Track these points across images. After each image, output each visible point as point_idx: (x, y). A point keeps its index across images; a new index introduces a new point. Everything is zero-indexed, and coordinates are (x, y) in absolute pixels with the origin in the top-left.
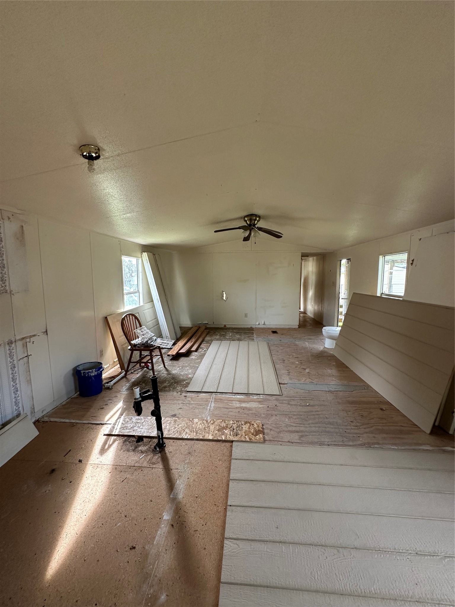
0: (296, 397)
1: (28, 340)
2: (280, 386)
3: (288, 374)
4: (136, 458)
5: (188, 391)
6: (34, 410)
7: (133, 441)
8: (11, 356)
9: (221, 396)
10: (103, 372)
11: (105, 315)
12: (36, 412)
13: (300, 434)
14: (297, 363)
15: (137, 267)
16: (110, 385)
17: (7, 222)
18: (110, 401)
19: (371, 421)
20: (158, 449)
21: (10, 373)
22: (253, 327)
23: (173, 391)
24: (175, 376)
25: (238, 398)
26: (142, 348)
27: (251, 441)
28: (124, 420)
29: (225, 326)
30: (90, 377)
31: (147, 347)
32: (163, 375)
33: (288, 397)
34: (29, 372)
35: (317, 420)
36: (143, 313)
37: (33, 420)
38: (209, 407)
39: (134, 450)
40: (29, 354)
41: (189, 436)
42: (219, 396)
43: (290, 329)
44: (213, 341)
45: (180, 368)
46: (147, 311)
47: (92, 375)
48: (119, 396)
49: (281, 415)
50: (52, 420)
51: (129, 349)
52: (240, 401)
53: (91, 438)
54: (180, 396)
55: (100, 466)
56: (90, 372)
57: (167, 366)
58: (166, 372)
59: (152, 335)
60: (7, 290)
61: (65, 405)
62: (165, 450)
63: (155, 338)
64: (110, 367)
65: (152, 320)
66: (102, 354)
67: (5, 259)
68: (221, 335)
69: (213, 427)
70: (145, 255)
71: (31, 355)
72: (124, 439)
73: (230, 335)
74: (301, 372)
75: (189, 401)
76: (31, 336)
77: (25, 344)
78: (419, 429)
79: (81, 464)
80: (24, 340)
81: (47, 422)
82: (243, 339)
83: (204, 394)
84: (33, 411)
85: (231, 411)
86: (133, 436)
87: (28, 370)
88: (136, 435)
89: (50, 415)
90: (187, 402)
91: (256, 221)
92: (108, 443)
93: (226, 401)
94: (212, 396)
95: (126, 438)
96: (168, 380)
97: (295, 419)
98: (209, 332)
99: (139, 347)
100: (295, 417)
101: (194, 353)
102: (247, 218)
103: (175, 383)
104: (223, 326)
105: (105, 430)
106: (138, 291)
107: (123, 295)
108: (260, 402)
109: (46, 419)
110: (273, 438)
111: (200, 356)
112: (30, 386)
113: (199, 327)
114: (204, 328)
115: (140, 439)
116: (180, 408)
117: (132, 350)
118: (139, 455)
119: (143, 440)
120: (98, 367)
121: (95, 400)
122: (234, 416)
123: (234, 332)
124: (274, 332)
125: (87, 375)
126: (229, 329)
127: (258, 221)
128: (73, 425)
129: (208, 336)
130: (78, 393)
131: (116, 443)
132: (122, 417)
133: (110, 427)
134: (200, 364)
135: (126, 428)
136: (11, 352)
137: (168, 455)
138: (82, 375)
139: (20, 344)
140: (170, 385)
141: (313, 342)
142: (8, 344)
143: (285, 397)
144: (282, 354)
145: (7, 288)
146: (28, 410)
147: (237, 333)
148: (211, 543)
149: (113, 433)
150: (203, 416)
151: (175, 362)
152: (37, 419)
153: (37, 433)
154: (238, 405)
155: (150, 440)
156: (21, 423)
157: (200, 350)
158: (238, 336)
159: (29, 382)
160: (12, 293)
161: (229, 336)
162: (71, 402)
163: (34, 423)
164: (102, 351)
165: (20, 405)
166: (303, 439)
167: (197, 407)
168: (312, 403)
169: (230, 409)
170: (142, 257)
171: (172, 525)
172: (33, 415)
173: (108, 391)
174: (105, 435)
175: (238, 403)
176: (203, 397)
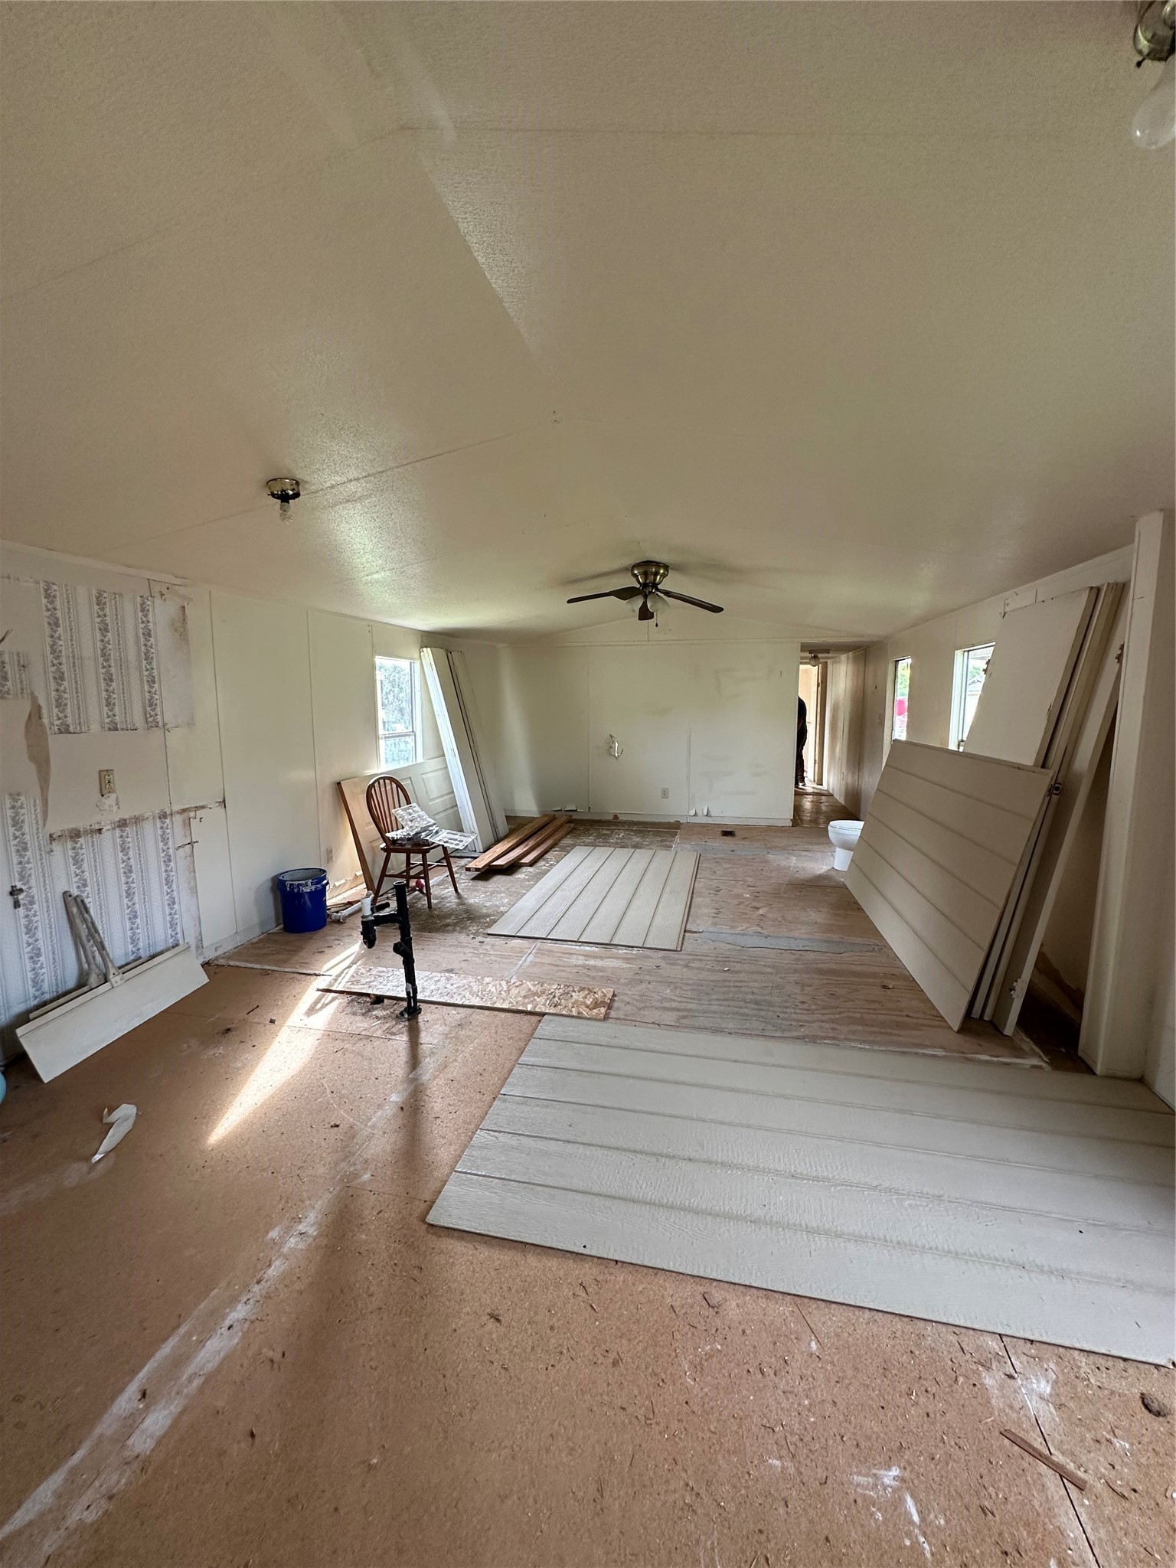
0: (707, 956)
1: (192, 814)
2: (684, 936)
3: (714, 915)
4: (365, 1025)
5: (488, 934)
6: (202, 943)
7: (366, 1002)
8: (165, 840)
9: (552, 946)
10: (327, 887)
11: (338, 781)
12: (204, 947)
13: (682, 1014)
14: (748, 896)
15: (411, 680)
16: (340, 916)
17: (158, 601)
18: (337, 942)
19: (848, 1003)
20: (406, 1016)
21: (163, 870)
22: (681, 822)
23: (460, 933)
24: (472, 908)
25: (585, 950)
26: (409, 847)
27: (579, 1017)
28: (357, 972)
29: (616, 817)
30: (301, 895)
31: (417, 845)
32: (448, 905)
33: (690, 955)
34: (194, 872)
35: (731, 995)
36: (421, 779)
37: (201, 960)
38: (521, 962)
39: (363, 1015)
40: (194, 840)
41: (468, 1001)
42: (549, 945)
43: (770, 829)
44: (577, 847)
45: (488, 894)
46: (429, 775)
47: (305, 890)
48: (355, 935)
49: (661, 982)
50: (232, 963)
51: (382, 849)
52: (587, 956)
53: (294, 993)
54: (472, 941)
55: (303, 1030)
56: (301, 884)
57: (463, 889)
58: (457, 900)
59: (429, 822)
60: (158, 723)
61: (256, 943)
62: (417, 1018)
63: (437, 829)
64: (346, 887)
65: (442, 796)
66: (330, 856)
67: (155, 667)
68: (599, 836)
69: (517, 992)
70: (427, 653)
71: (197, 842)
72: (350, 999)
73: (621, 836)
74: (746, 914)
75: (486, 950)
76: (196, 807)
77: (187, 822)
78: (945, 1024)
79: (272, 1025)
80: (186, 813)
81: (223, 966)
82: (648, 845)
83: (519, 941)
84: (200, 946)
85: (563, 971)
86: (368, 995)
87: (192, 869)
88: (372, 993)
89: (228, 956)
90: (481, 951)
91: (658, 577)
92: (322, 1002)
93: (558, 955)
94: (534, 945)
95: (354, 997)
96: (457, 915)
97: (687, 990)
98: (574, 828)
99: (401, 845)
100: (685, 988)
101: (524, 869)
102: (638, 570)
103: (469, 919)
104: (611, 818)
105: (322, 983)
106: (413, 731)
107: (377, 737)
108: (628, 959)
109: (222, 962)
110: (625, 1015)
111: (539, 874)
112: (195, 898)
113: (554, 818)
114: (565, 818)
115: (379, 1000)
116: (465, 960)
117: (388, 851)
118: (372, 1021)
119: (383, 1001)
120: (319, 877)
121: (311, 938)
122: (565, 978)
123: (632, 831)
124: (728, 833)
125: (296, 891)
126: (624, 823)
127: (664, 576)
128: (266, 973)
129: (568, 836)
130: (282, 926)
131: (336, 1003)
132: (355, 966)
133: (328, 979)
134: (531, 888)
135: (358, 982)
136: (164, 833)
137: (421, 1024)
138: (288, 889)
139: (178, 819)
140: (457, 923)
141: (811, 857)
142: (160, 818)
143: (686, 954)
144: (723, 878)
145: (159, 718)
146: (192, 940)
147: (638, 832)
148: (456, 1133)
149: (333, 988)
150: (506, 974)
151: (480, 884)
152: (207, 960)
153: (206, 980)
154: (580, 962)
155: (395, 1002)
156: (180, 958)
157: (541, 863)
158: (637, 839)
159: (194, 891)
160: (166, 728)
161: (617, 839)
162: (268, 938)
163: (203, 966)
164: (331, 851)
165: (179, 929)
166: (682, 1021)
167: (498, 959)
168: (738, 967)
169: (561, 966)
170: (421, 659)
171: (402, 1108)
172: (200, 951)
173: (337, 925)
174: (318, 990)
175: (583, 958)
176: (517, 946)
